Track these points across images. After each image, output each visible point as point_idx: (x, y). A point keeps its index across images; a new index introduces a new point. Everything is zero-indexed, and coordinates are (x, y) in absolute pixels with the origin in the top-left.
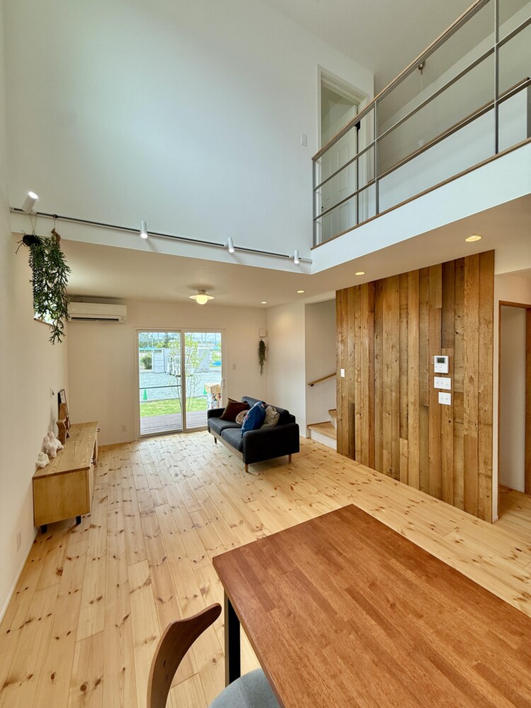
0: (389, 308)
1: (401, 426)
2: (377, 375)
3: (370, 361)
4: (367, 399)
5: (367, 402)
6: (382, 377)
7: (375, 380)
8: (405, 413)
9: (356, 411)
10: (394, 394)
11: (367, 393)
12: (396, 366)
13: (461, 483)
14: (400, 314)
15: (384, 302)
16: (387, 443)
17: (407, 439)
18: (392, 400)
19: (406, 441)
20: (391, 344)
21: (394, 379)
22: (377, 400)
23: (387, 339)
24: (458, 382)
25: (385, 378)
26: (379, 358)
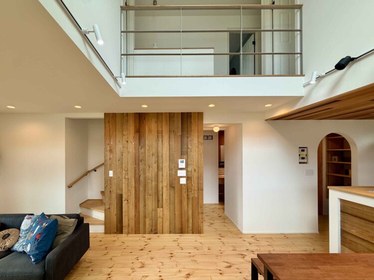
0: (150, 131)
1: (158, 201)
2: (141, 172)
3: (136, 164)
4: (133, 189)
5: (134, 191)
6: (145, 174)
8: (161, 193)
10: (154, 183)
11: (134, 185)
12: (155, 166)
13: (191, 221)
14: (158, 136)
16: (149, 214)
17: (162, 207)
18: (152, 186)
19: (161, 209)
20: (151, 153)
21: (153, 174)
23: (149, 150)
24: (189, 172)
25: (147, 174)
26: (143, 161)
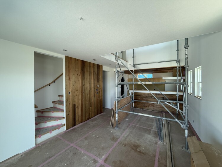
1: (90, 104)
3: (81, 87)
4: (80, 100)
5: (81, 102)
6: (85, 91)
7: (83, 93)
8: (91, 100)
9: (76, 107)
10: (88, 95)
11: (81, 98)
12: (89, 88)
14: (90, 73)
15: (86, 69)
16: (87, 111)
17: (91, 106)
18: (88, 97)
20: (88, 81)
21: (88, 91)
22: (84, 99)
23: (86, 80)
24: (99, 89)
26: (84, 86)
